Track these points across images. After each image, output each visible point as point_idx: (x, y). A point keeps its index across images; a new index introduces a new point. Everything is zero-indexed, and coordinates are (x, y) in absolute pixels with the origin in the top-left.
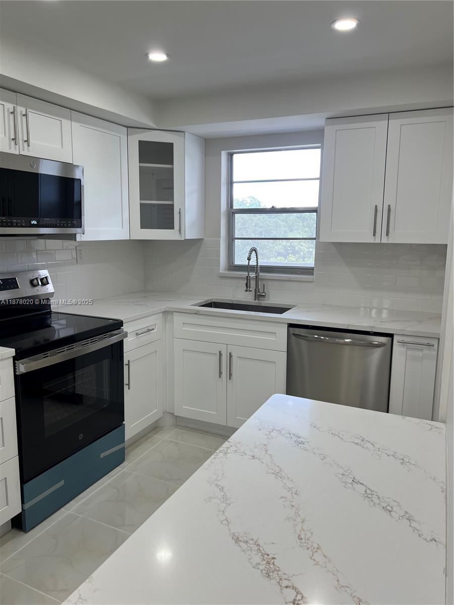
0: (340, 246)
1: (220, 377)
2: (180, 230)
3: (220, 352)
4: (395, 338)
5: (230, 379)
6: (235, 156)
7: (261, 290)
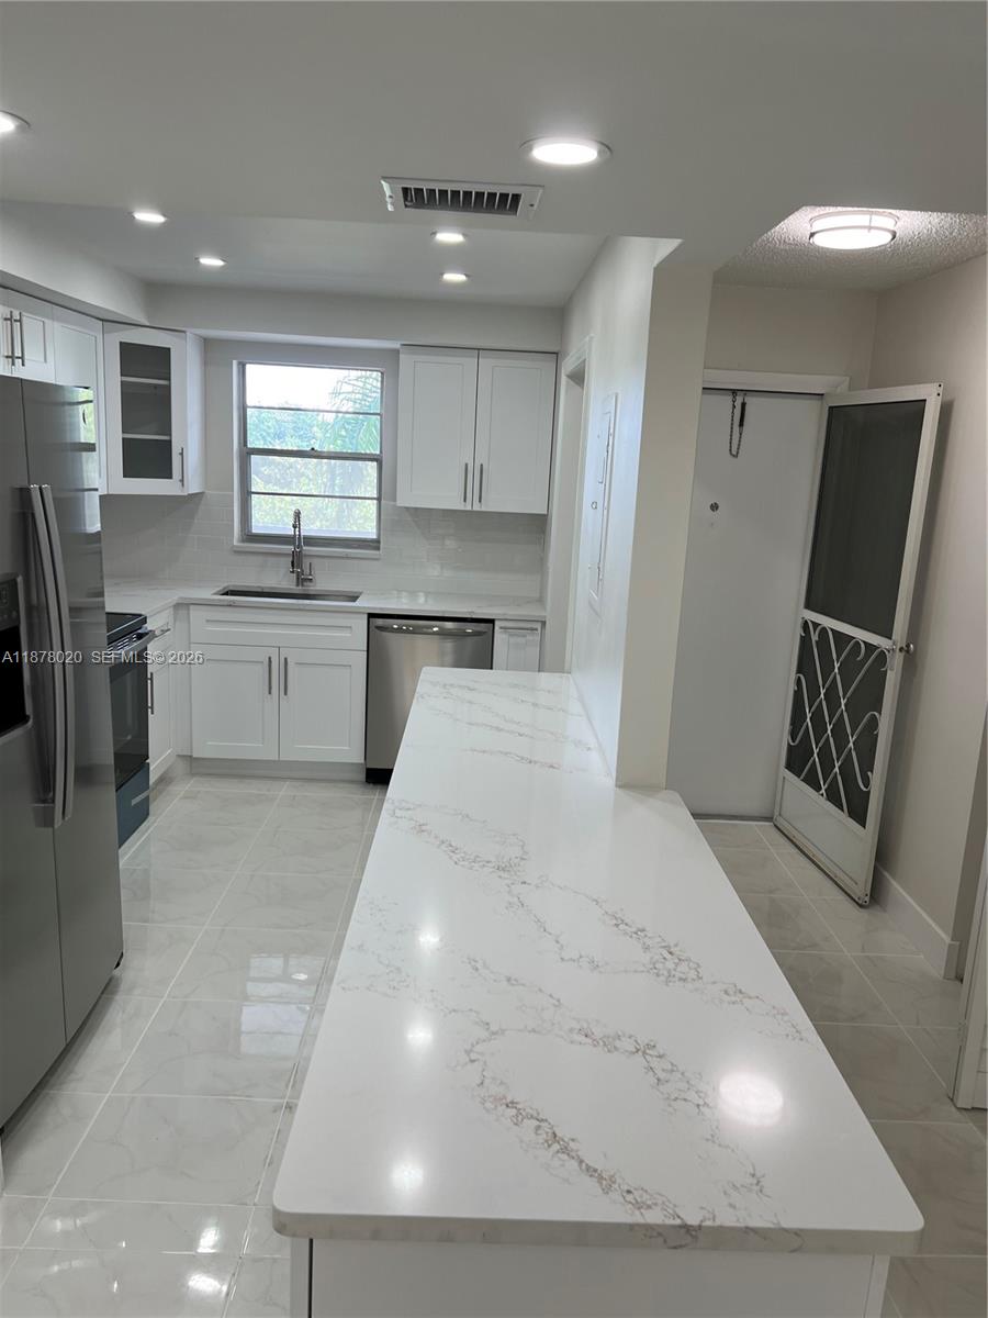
0: (416, 512)
1: (270, 693)
2: (182, 481)
3: (270, 658)
4: (497, 623)
5: (286, 694)
6: (248, 367)
7: (307, 571)
